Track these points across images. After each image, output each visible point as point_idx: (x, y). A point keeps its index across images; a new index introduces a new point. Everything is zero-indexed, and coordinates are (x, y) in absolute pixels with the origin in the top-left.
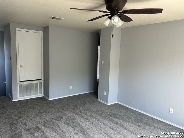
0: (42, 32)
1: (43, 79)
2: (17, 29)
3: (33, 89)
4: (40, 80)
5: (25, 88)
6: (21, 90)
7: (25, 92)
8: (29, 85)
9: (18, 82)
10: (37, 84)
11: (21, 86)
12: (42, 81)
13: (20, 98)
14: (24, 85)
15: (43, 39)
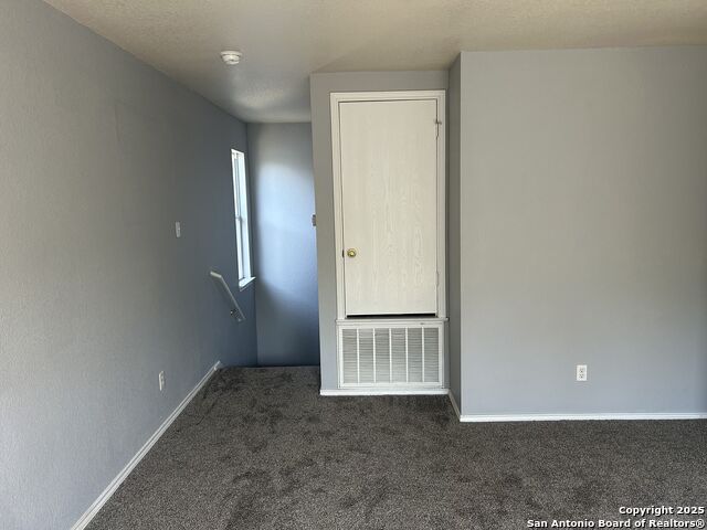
0: (441, 94)
1: (442, 315)
2: (335, 97)
3: (399, 354)
4: (432, 315)
5: (366, 345)
6: (349, 355)
7: (367, 365)
8: (383, 335)
9: (341, 317)
10: (415, 333)
11: (349, 337)
12: (437, 324)
13: (347, 385)
14: (362, 333)
15: (443, 128)
